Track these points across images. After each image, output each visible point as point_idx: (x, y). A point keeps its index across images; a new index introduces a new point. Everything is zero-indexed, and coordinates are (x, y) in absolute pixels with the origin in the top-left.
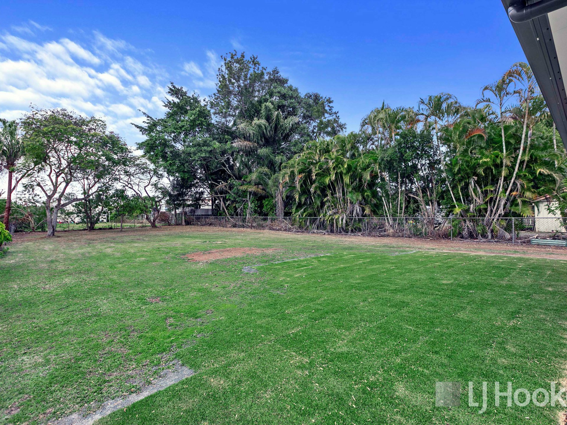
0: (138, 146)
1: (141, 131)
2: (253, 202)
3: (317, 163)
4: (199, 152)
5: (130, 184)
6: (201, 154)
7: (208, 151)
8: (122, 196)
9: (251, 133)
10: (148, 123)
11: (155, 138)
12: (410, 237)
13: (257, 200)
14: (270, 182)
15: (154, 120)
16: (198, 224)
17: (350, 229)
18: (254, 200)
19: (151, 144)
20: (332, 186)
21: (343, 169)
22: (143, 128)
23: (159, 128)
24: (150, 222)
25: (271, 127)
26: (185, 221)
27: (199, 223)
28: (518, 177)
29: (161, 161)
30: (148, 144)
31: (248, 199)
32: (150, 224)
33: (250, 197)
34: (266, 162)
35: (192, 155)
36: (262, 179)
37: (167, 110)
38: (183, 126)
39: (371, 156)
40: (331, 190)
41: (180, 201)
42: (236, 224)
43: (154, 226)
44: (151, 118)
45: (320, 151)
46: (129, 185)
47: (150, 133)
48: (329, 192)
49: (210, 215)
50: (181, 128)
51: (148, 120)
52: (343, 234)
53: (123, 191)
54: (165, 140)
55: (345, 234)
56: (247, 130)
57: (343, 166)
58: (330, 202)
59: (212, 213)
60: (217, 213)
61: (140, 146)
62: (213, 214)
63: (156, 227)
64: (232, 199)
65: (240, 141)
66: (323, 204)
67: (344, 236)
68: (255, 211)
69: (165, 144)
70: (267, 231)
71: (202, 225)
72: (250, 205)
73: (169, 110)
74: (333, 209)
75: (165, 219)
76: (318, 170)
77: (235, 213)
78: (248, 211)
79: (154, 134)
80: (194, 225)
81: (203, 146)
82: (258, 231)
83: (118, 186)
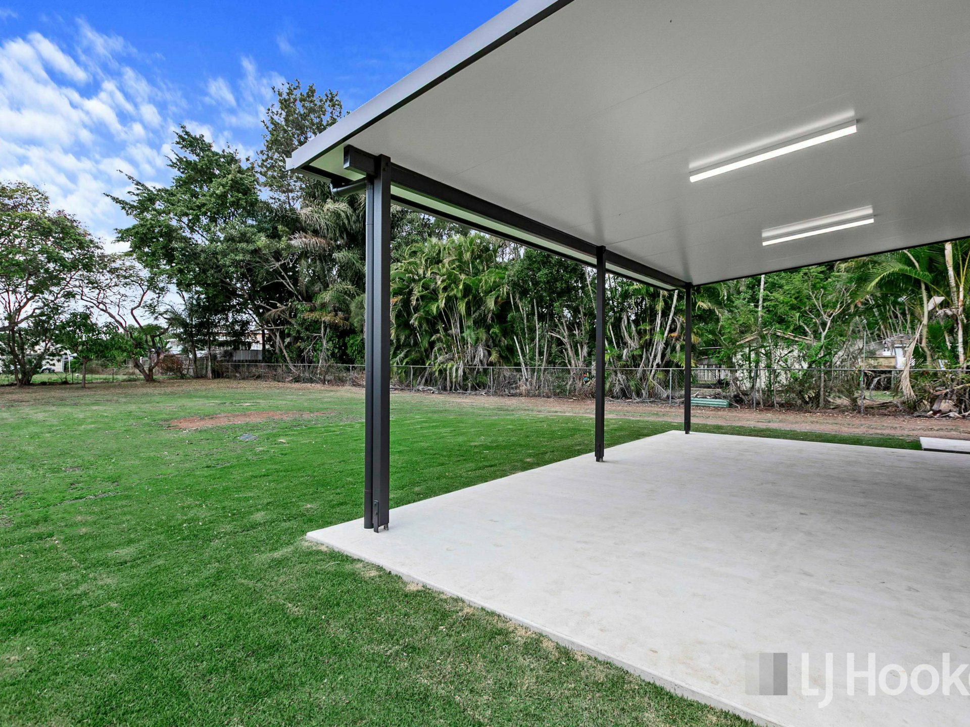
0: (120, 235)
1: (123, 208)
2: (330, 340)
3: (420, 280)
4: (232, 251)
5: (102, 303)
6: (236, 255)
7: (248, 251)
8: (85, 325)
9: (323, 224)
10: (138, 195)
11: (151, 223)
12: (548, 397)
13: (337, 336)
14: (353, 307)
15: (149, 190)
16: (236, 376)
17: (470, 385)
18: (332, 337)
19: (143, 233)
20: (444, 316)
21: (457, 292)
22: (127, 204)
23: (159, 205)
24: (143, 371)
25: (358, 216)
26: (213, 371)
27: (238, 375)
28: (678, 311)
29: (163, 265)
30: (137, 233)
31: (322, 335)
32: (142, 377)
33: (325, 331)
34: (350, 274)
35: (219, 257)
36: (344, 301)
37: (176, 173)
38: (204, 205)
39: (499, 273)
40: (444, 323)
41: (205, 335)
42: (299, 376)
43: (149, 378)
44: (143, 185)
45: (426, 261)
46: (101, 306)
47: (142, 212)
48: (440, 327)
49: (259, 362)
50: (199, 207)
51: (138, 189)
52: (459, 393)
53: (86, 317)
54: (168, 227)
55: (463, 393)
56: (314, 219)
57: (457, 287)
58: (442, 342)
59: (263, 358)
60: (271, 357)
61: (123, 235)
62: (264, 360)
63: (154, 381)
64: (294, 335)
65: (305, 237)
66: (432, 345)
67: (461, 395)
68: (333, 355)
69: (170, 233)
70: (349, 387)
71: (244, 379)
72: (325, 345)
73: (179, 174)
74: (446, 353)
75: (173, 367)
76: (422, 291)
77: (300, 357)
78: (322, 356)
79: (149, 216)
80: (228, 378)
81: (240, 242)
82: (335, 388)
83: (77, 306)
